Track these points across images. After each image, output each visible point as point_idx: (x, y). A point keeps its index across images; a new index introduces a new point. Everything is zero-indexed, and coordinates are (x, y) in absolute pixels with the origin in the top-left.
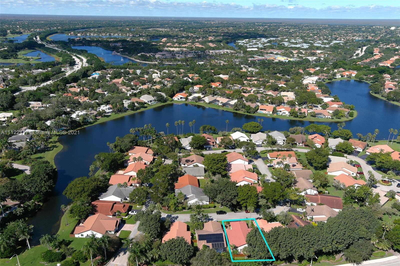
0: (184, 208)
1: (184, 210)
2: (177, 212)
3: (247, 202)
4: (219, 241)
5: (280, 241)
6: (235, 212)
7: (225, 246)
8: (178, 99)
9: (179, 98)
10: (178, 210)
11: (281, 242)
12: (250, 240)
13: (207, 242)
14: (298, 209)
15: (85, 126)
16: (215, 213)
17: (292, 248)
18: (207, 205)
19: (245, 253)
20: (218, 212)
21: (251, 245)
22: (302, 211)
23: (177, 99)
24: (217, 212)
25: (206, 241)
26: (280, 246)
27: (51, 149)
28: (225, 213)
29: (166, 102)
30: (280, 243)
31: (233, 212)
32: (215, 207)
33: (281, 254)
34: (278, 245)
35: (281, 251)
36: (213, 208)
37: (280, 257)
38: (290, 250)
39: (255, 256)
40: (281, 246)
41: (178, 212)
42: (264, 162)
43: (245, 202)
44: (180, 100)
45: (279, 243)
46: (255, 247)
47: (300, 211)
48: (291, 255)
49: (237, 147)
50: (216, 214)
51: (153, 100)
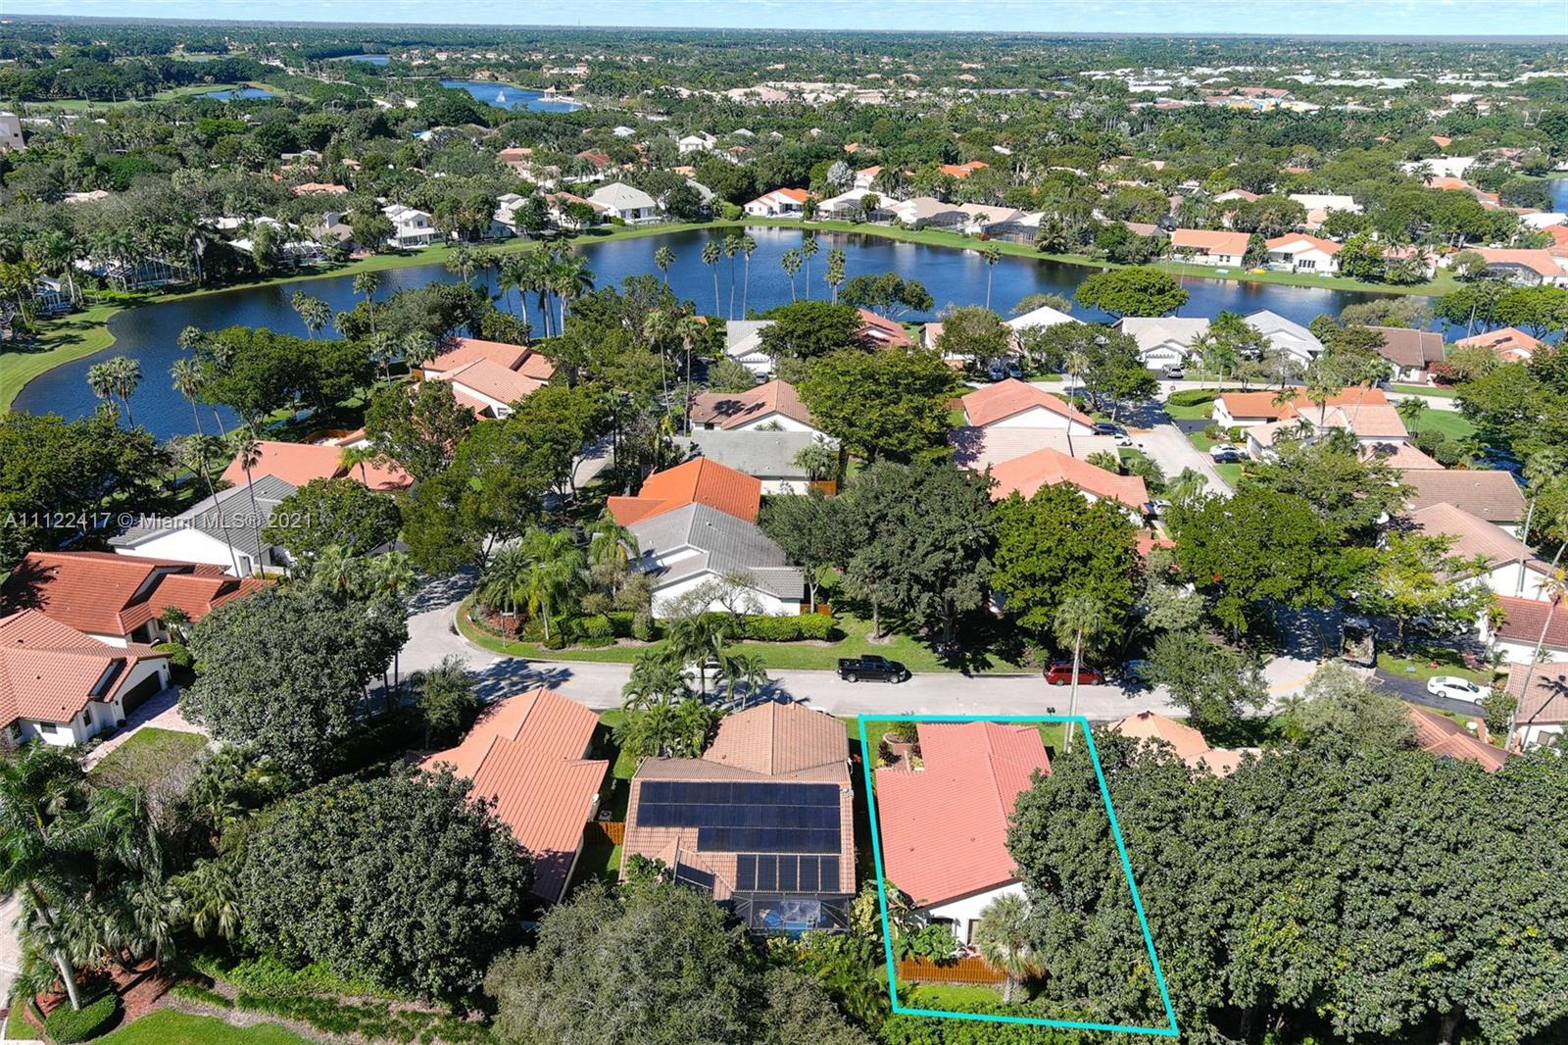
0: (623, 630)
1: (623, 642)
2: (567, 649)
3: (1053, 596)
4: (798, 841)
5: (1342, 857)
6: (966, 672)
7: (847, 883)
8: (771, 211)
9: (776, 208)
10: (585, 636)
11: (1355, 873)
12: (1045, 838)
13: (704, 843)
14: (1433, 681)
15: (277, 281)
16: (827, 667)
17: (1462, 943)
18: (782, 619)
19: (1004, 950)
20: (852, 662)
21: (1055, 886)
22: (1470, 696)
23: (764, 212)
24: (842, 662)
25: (692, 834)
26: (1340, 912)
27: (47, 347)
28: (897, 674)
29: (711, 220)
30: (1342, 878)
31: (956, 677)
32: (835, 635)
33: (1344, 985)
34: (1327, 897)
35: (1348, 954)
36: (827, 644)
37: (1330, 1015)
38: (1440, 958)
39: (1081, 990)
40: (1348, 907)
41: (580, 647)
42: (1190, 440)
43: (1042, 602)
44: (781, 216)
45: (1330, 883)
46: (1089, 907)
47: (1452, 693)
48: (1444, 1006)
49: (1032, 376)
50: (833, 677)
51: (649, 209)
